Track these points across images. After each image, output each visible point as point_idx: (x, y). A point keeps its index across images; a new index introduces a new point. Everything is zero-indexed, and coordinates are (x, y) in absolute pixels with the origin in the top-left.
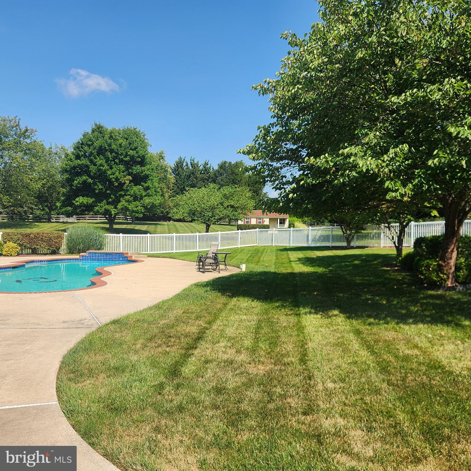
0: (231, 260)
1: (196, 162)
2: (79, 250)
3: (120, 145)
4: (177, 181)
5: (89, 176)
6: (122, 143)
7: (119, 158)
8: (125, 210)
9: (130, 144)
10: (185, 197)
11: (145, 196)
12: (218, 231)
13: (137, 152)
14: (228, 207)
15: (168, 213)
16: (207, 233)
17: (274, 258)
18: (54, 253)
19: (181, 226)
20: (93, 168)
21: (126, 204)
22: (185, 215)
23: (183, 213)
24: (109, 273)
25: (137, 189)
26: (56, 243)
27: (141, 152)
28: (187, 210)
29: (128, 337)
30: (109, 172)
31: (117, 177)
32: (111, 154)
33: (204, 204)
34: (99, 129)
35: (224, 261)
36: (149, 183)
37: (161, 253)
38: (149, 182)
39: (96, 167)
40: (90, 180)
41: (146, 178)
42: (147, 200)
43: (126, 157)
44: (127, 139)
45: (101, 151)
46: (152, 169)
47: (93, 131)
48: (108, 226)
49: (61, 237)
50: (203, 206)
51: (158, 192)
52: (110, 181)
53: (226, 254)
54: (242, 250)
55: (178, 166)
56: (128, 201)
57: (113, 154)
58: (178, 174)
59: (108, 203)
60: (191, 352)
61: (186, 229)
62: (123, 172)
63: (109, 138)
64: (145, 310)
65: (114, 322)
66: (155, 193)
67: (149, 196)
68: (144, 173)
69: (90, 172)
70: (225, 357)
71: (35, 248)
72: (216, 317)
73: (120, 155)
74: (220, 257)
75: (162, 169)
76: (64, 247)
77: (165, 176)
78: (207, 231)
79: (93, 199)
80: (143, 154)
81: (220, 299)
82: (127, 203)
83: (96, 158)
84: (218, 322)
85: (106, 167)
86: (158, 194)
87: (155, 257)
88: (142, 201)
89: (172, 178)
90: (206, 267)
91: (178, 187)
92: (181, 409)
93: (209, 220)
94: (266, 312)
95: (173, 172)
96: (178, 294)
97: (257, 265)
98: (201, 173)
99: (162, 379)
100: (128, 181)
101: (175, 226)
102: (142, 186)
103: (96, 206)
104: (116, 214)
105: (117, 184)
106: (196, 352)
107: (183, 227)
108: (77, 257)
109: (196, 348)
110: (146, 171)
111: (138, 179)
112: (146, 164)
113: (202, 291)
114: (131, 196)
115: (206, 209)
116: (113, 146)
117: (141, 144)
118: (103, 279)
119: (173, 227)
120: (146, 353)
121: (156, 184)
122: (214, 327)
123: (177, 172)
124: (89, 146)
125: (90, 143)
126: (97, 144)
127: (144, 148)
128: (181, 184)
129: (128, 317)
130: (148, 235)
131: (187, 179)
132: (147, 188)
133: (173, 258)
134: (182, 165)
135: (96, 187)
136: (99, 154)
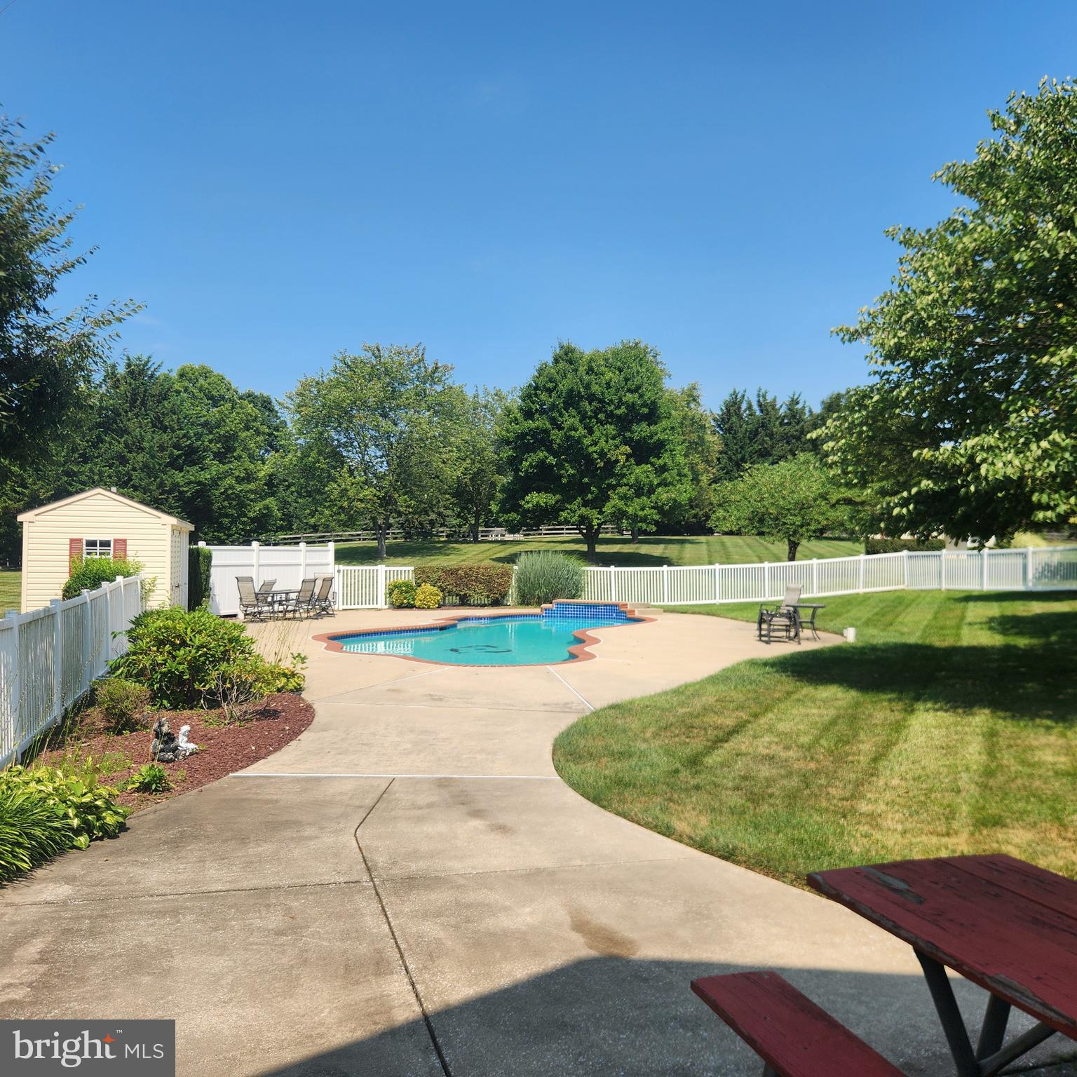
1: (769, 399)
2: (539, 598)
3: (608, 385)
4: (726, 445)
5: (550, 450)
6: (611, 380)
7: (606, 411)
8: (619, 515)
9: (627, 380)
10: (742, 485)
11: (659, 485)
13: (641, 396)
14: (838, 502)
15: (708, 517)
16: (792, 563)
18: (496, 603)
19: (737, 546)
20: (556, 436)
21: (621, 504)
22: (742, 523)
23: (738, 519)
24: (596, 641)
25: (641, 472)
26: (500, 584)
27: (649, 394)
28: (747, 512)
30: (587, 442)
31: (603, 450)
32: (590, 404)
33: (784, 498)
34: (567, 356)
35: (811, 622)
36: (665, 459)
37: (692, 606)
38: (666, 455)
39: (562, 432)
40: (551, 460)
41: (661, 445)
42: (663, 495)
43: (618, 407)
44: (621, 371)
45: (572, 400)
46: (673, 428)
47: (556, 361)
48: (584, 548)
49: (506, 574)
50: (782, 502)
51: (685, 476)
52: (588, 458)
53: (816, 608)
54: (866, 598)
55: (729, 411)
56: (623, 497)
57: (594, 404)
58: (729, 430)
59: (585, 504)
61: (749, 551)
62: (613, 438)
63: (587, 373)
66: (678, 478)
67: (666, 485)
68: (656, 438)
69: (551, 442)
71: (465, 594)
73: (608, 404)
75: (692, 425)
76: (512, 592)
77: (701, 438)
78: (792, 558)
79: (558, 497)
80: (653, 398)
82: (623, 502)
83: (561, 415)
85: (582, 431)
86: (684, 480)
87: (678, 612)
88: (653, 497)
89: (714, 441)
91: (730, 459)
93: (795, 532)
95: (719, 426)
98: (781, 424)
100: (624, 457)
101: (723, 544)
102: (653, 465)
103: (563, 511)
104: (599, 525)
105: (602, 464)
107: (741, 547)
108: (537, 610)
110: (659, 431)
111: (644, 451)
112: (659, 417)
114: (631, 487)
115: (788, 509)
116: (595, 388)
117: (648, 378)
118: (588, 649)
119: (718, 547)
121: (681, 459)
123: (727, 426)
124: (550, 391)
125: (550, 385)
126: (564, 386)
127: (655, 385)
128: (737, 450)
130: (665, 568)
131: (751, 440)
132: (664, 469)
133: (713, 615)
134: (739, 408)
135: (562, 472)
136: (567, 406)
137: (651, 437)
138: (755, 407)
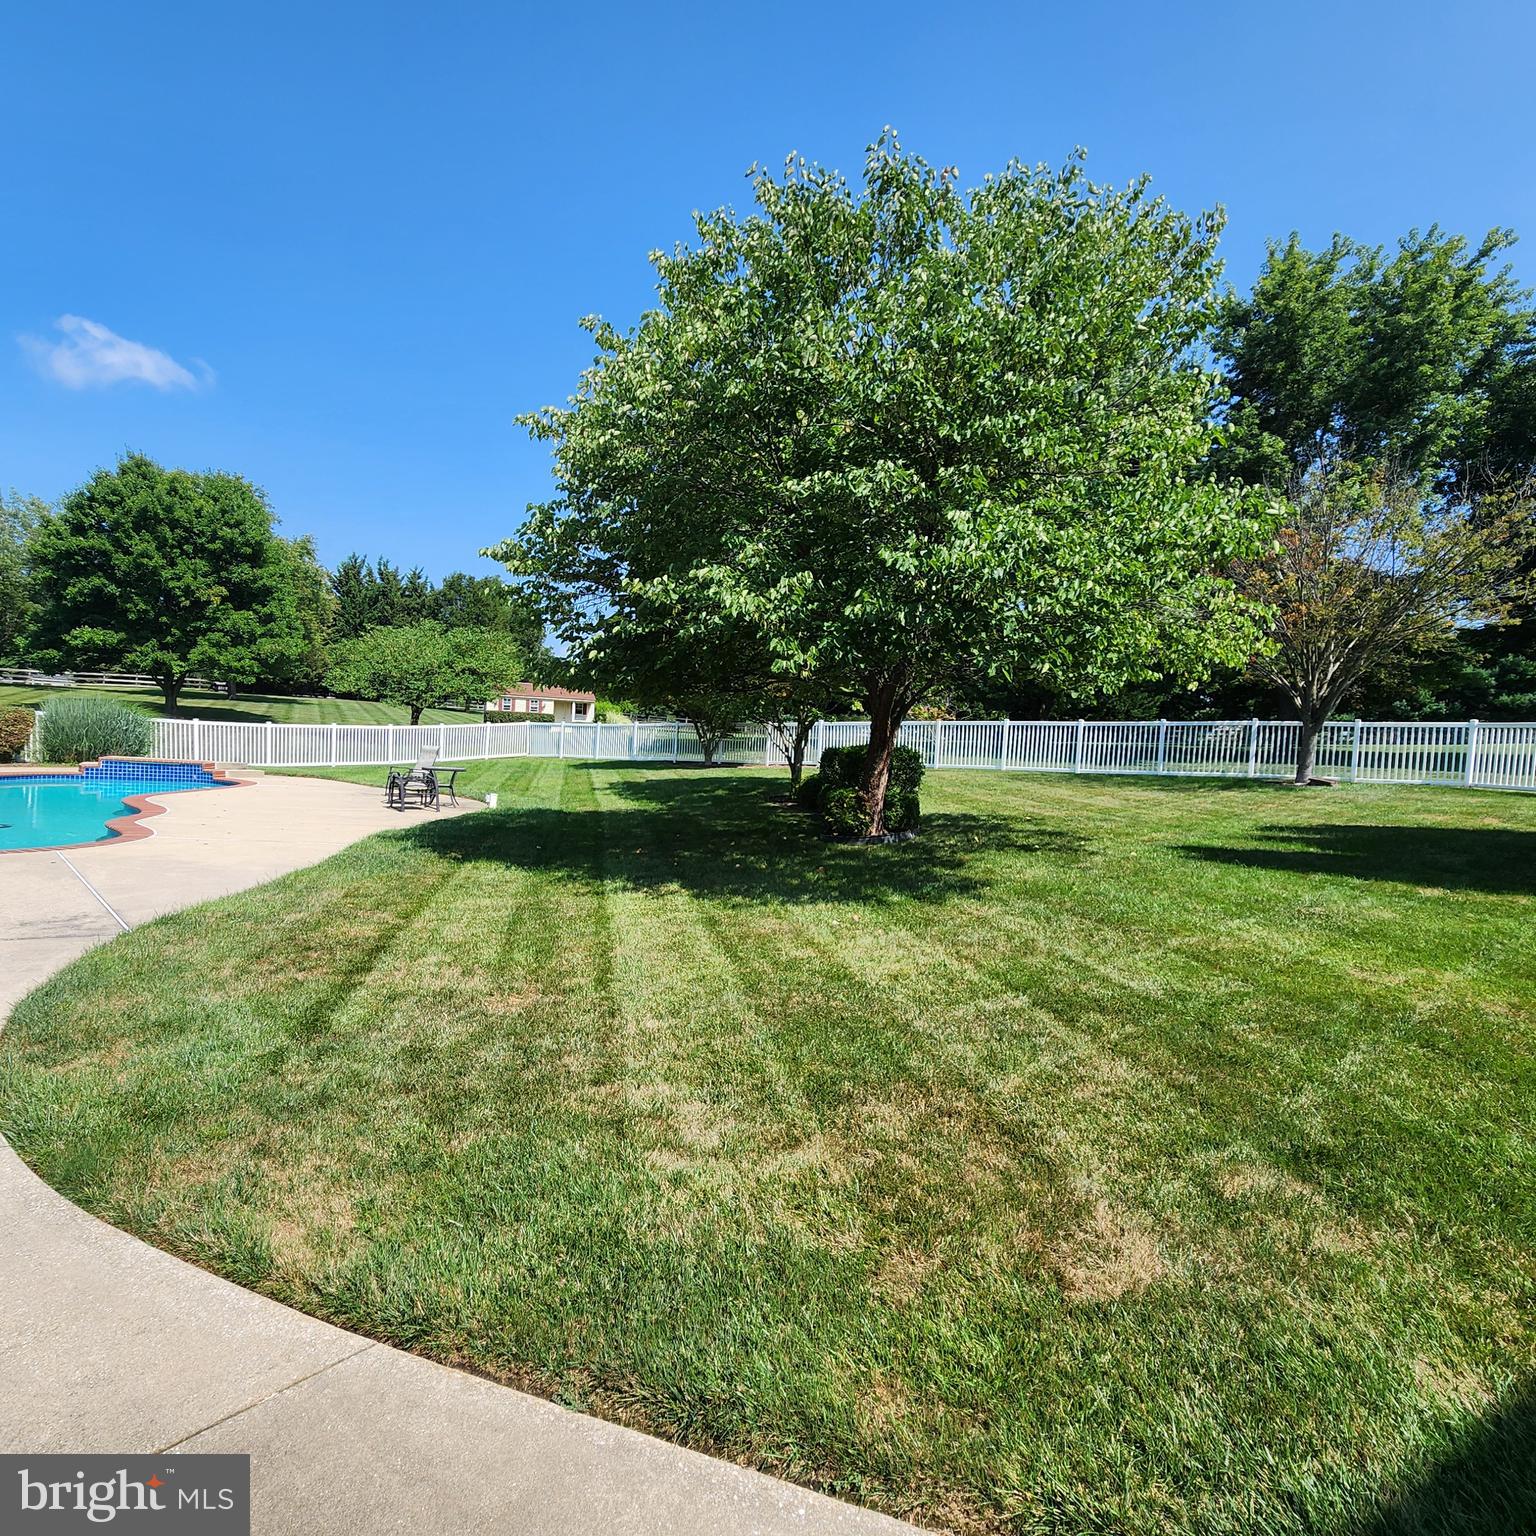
0: (465, 785)
1: (391, 568)
3: (198, 513)
4: (343, 608)
5: (112, 578)
6: (201, 509)
7: (195, 543)
8: (208, 665)
9: (224, 512)
10: (363, 646)
11: (263, 635)
12: (439, 723)
13: (242, 533)
14: (463, 671)
15: (320, 677)
16: (414, 727)
17: (561, 782)
19: (354, 709)
20: (121, 561)
21: (212, 652)
22: (362, 683)
23: (358, 679)
24: (160, 810)
25: (241, 619)
27: (253, 534)
28: (367, 674)
29: (200, 954)
30: (166, 574)
31: (188, 587)
32: (172, 530)
33: (408, 662)
34: (140, 469)
35: (451, 787)
36: (272, 607)
37: (308, 768)
38: (273, 604)
39: (131, 558)
40: (112, 589)
41: (265, 594)
42: (267, 646)
43: (212, 540)
44: (216, 500)
45: (145, 521)
46: (282, 576)
47: (124, 472)
48: (162, 700)
50: (405, 665)
51: (297, 629)
52: (169, 595)
53: (455, 771)
54: (492, 764)
55: (347, 574)
56: (217, 645)
57: (178, 531)
58: (347, 593)
59: (163, 647)
60: (357, 978)
61: (366, 715)
62: (205, 575)
63: (169, 493)
64: (250, 891)
65: (164, 921)
66: (287, 630)
67: (272, 636)
68: (261, 582)
69: (113, 568)
70: (437, 985)
72: (421, 903)
73: (198, 535)
74: (441, 778)
75: (306, 578)
77: (316, 595)
78: (415, 722)
79: (122, 635)
80: (258, 539)
81: (434, 866)
82: (214, 650)
83: (129, 537)
84: (427, 913)
85: (158, 560)
86: (294, 634)
87: (284, 775)
88: (254, 648)
89: (331, 600)
90: (406, 800)
91: (347, 622)
92: (323, 1100)
93: (419, 698)
94: (535, 890)
95: (336, 588)
96: (335, 857)
97: (522, 795)
98: (402, 595)
99: (283, 1040)
100: (218, 599)
101: (338, 707)
102: (256, 612)
103: (130, 652)
104: (183, 675)
105: (188, 603)
106: (369, 979)
107: (357, 711)
109: (370, 970)
110: (265, 576)
111: (243, 596)
112: (265, 561)
113: (392, 850)
114: (226, 633)
115: (413, 674)
116: (179, 513)
117: (253, 515)
118: (142, 822)
119: (332, 709)
120: (244, 987)
121: (292, 611)
122: (417, 925)
123: (345, 589)
124: (112, 505)
125: (114, 498)
126: (134, 503)
127: (261, 525)
128: (355, 614)
129: (201, 910)
130: (269, 725)
131: (371, 606)
132: (268, 619)
133: (330, 778)
134: (361, 573)
135: (128, 605)
136: (137, 528)
137: (255, 581)
138: (379, 575)
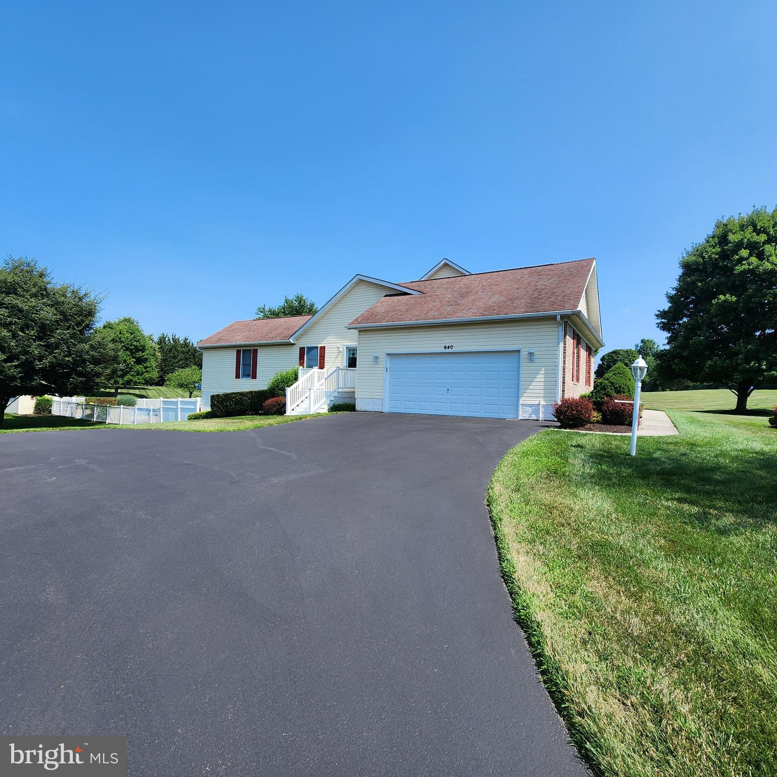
1: (177, 337)
11: (145, 372)
13: (139, 343)
25: (139, 368)
27: (142, 342)
31: (125, 360)
41: (146, 359)
43: (131, 346)
62: (129, 356)
73: (127, 344)
88: (143, 376)
98: (181, 347)
100: (133, 362)
102: (143, 365)
111: (139, 361)
131: (169, 352)
134: (165, 340)
138: (171, 340)
